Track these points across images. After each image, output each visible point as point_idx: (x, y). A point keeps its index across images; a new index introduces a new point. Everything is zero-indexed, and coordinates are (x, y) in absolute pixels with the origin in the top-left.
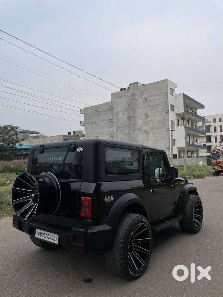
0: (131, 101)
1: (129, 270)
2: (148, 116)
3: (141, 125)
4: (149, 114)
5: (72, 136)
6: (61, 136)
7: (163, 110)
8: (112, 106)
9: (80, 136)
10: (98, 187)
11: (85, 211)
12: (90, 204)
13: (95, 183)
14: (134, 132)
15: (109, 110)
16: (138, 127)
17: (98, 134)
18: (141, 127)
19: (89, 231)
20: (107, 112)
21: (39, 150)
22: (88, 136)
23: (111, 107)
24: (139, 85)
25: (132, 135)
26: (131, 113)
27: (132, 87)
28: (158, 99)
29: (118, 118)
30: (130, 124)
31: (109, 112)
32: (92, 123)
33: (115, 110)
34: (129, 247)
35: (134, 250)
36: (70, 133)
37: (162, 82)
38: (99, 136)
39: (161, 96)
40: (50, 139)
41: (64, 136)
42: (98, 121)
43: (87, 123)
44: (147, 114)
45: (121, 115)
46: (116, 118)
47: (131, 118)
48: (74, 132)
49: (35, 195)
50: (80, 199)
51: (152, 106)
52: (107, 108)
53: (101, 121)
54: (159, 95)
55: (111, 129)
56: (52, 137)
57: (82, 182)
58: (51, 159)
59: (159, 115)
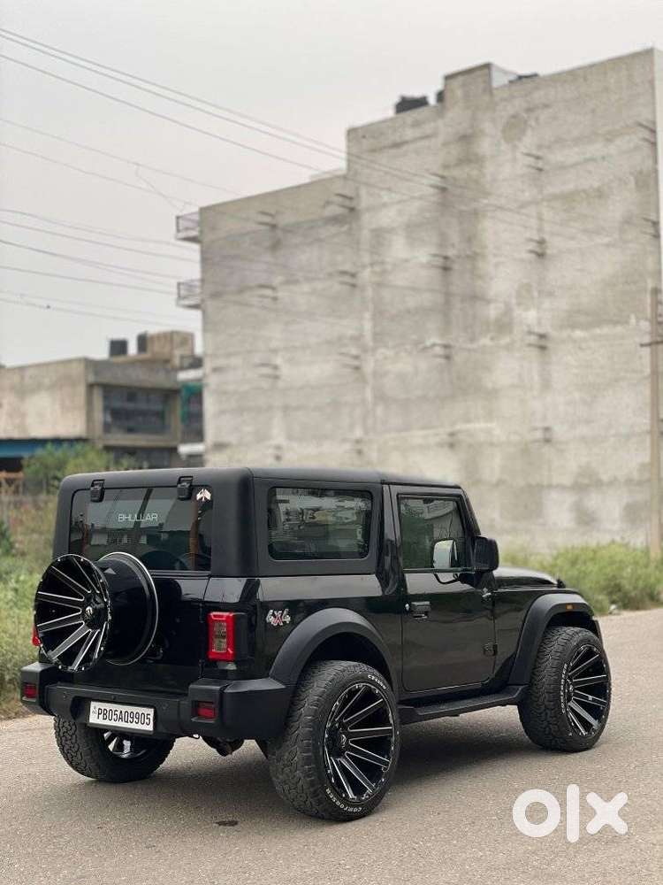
0: (456, 172)
1: (328, 791)
2: (549, 252)
3: (507, 304)
4: (555, 244)
5: (134, 363)
6: (74, 365)
7: (627, 221)
8: (351, 199)
9: (177, 362)
10: (250, 591)
11: (220, 646)
12: (231, 628)
13: (244, 580)
14: (472, 340)
15: (335, 220)
16: (493, 312)
17: (275, 351)
18: (508, 311)
19: (229, 690)
20: (325, 232)
21: (89, 492)
22: (221, 362)
23: (347, 203)
24: (498, 80)
25: (459, 358)
26: (455, 237)
27: (459, 93)
28: (603, 158)
29: (383, 263)
30: (448, 295)
31: (333, 229)
32: (241, 291)
33: (368, 221)
34: (326, 736)
35: (348, 755)
36: (118, 347)
37: (624, 66)
38: (278, 361)
39: (618, 142)
40: (16, 378)
41: (90, 364)
42: (277, 280)
43: (216, 295)
44: (541, 242)
45: (398, 248)
46: (372, 265)
47: (456, 267)
48: (143, 341)
49: (94, 610)
50: (207, 617)
51: (568, 199)
52: (324, 207)
53: (292, 281)
54: (610, 138)
55: (347, 327)
56: (22, 369)
57: (210, 576)
58: (124, 517)
59: (608, 245)
